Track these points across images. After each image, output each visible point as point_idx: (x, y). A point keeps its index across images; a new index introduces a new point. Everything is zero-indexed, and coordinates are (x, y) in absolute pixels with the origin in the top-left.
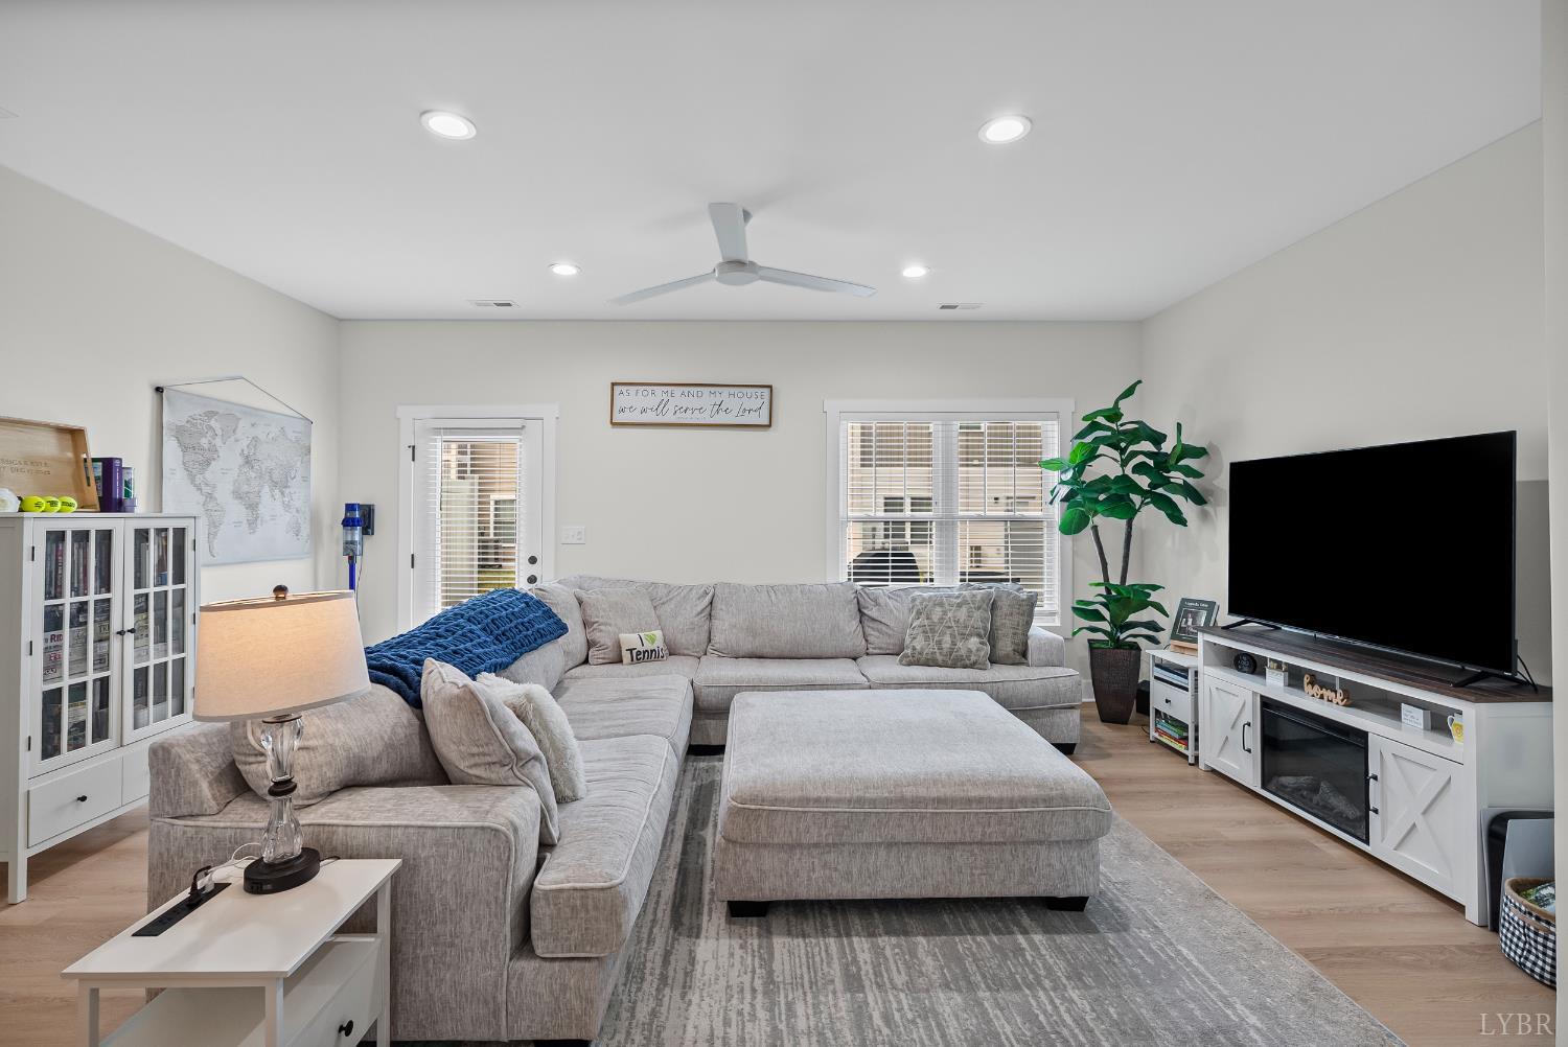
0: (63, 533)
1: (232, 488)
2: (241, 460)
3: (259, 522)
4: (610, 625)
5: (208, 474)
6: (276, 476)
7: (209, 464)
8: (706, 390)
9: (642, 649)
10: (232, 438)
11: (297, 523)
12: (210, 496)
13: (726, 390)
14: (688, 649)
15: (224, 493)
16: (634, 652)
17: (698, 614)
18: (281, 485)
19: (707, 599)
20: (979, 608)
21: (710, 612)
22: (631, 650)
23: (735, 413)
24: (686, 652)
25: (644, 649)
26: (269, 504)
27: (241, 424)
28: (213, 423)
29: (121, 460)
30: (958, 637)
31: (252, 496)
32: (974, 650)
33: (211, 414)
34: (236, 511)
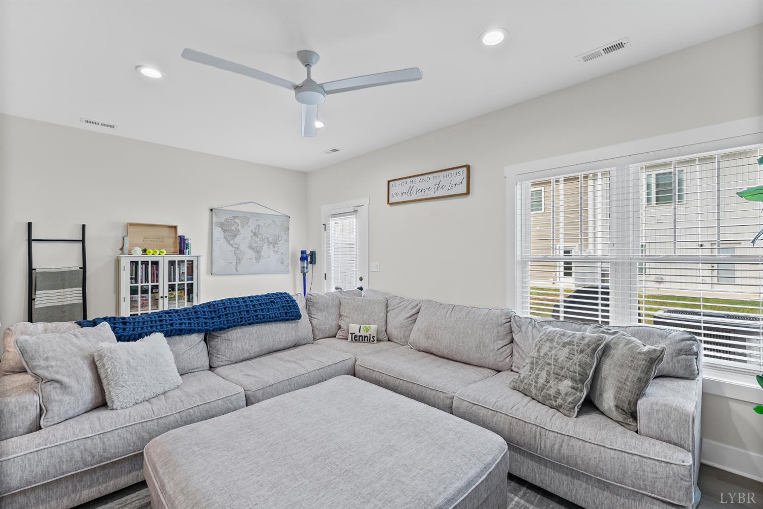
0: (148, 262)
1: (248, 245)
2: (251, 234)
3: (261, 258)
4: (349, 318)
5: (236, 240)
6: (271, 240)
7: (236, 236)
8: (431, 176)
9: (358, 334)
10: (246, 226)
11: (283, 259)
12: (237, 248)
13: (442, 174)
14: (397, 339)
15: (244, 247)
16: (354, 335)
17: (407, 318)
18: (274, 243)
19: (414, 311)
20: (582, 352)
21: (414, 318)
22: (352, 334)
23: (447, 188)
24: (396, 341)
25: (360, 334)
26: (266, 251)
27: (250, 220)
28: (236, 220)
29: (184, 236)
30: (552, 376)
31: (258, 248)
32: (563, 392)
33: (235, 217)
34: (251, 254)
